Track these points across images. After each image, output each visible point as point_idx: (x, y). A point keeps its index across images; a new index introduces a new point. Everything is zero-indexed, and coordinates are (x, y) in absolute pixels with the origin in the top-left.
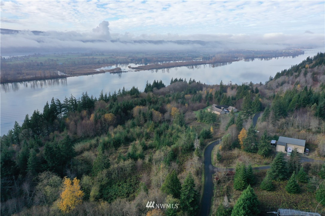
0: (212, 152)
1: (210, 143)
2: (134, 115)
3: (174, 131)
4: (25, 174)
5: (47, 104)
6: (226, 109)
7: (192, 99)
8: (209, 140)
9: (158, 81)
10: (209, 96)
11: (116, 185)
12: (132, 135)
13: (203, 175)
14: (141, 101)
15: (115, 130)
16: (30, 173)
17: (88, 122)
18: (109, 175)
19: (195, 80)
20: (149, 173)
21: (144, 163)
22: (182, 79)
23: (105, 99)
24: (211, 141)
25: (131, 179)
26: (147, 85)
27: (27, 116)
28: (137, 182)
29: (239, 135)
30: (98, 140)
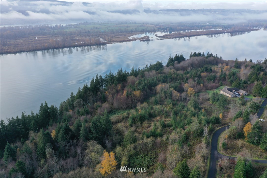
0: (219, 137)
1: (218, 128)
2: (157, 92)
3: (189, 112)
4: (78, 139)
5: (93, 79)
6: (237, 91)
7: (207, 78)
8: (218, 125)
9: (179, 55)
10: (223, 76)
11: (140, 156)
12: (154, 111)
13: (209, 160)
14: (163, 78)
15: (142, 106)
16: (81, 140)
17: (122, 96)
18: (135, 148)
19: (212, 54)
20: (165, 151)
21: (162, 141)
22: (201, 53)
23: (135, 74)
24: (219, 126)
25: (151, 154)
26: (170, 58)
27: (79, 89)
28: (156, 156)
29: (244, 128)
30: (128, 114)
